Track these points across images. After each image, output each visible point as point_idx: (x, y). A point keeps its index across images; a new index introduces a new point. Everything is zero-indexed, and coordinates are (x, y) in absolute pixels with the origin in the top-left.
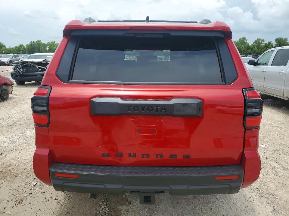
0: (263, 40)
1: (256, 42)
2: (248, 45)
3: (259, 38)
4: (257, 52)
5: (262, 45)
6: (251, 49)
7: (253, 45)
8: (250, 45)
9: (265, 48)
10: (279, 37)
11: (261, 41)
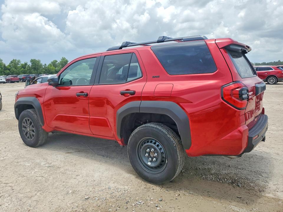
0: (19, 61)
1: (12, 62)
2: (5, 66)
3: (15, 59)
4: (15, 72)
5: (19, 65)
6: (9, 70)
7: (10, 66)
8: (7, 65)
9: (23, 68)
10: (33, 59)
11: (17, 62)
